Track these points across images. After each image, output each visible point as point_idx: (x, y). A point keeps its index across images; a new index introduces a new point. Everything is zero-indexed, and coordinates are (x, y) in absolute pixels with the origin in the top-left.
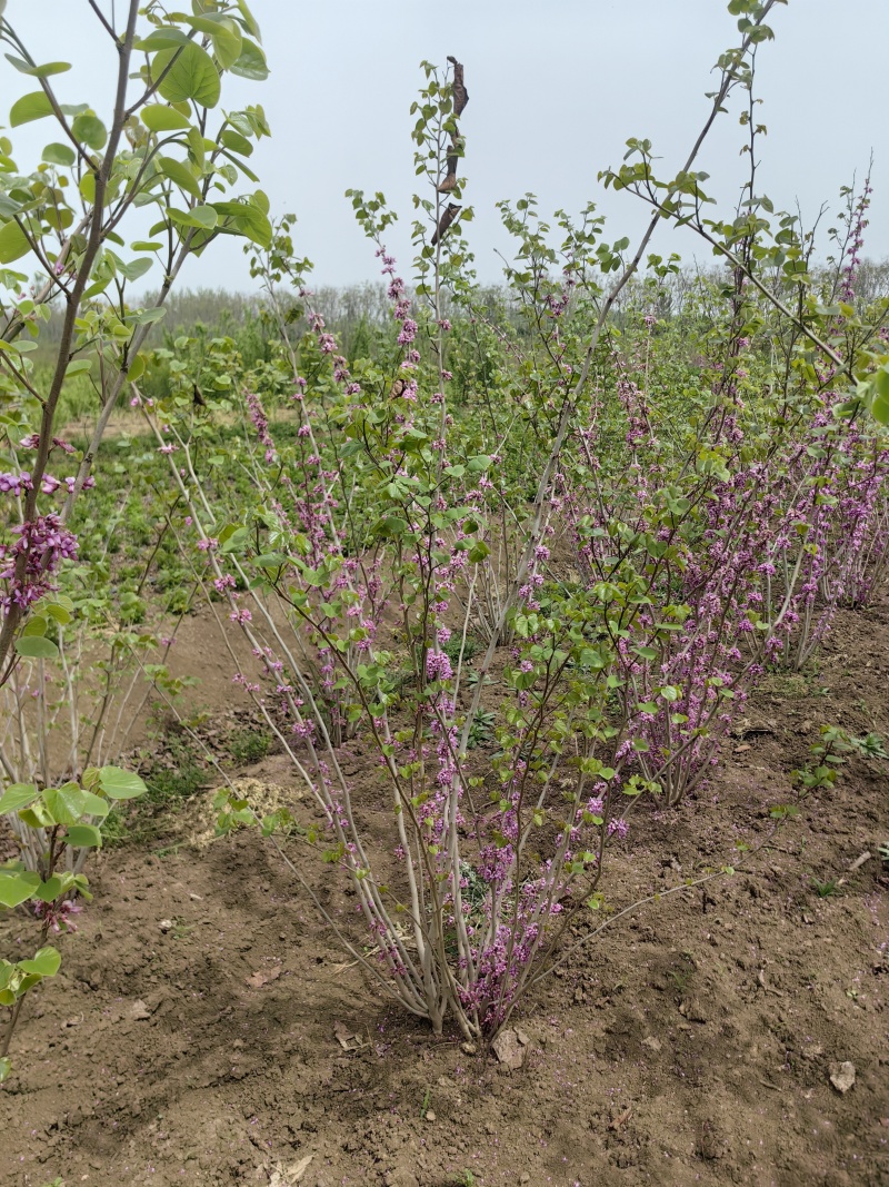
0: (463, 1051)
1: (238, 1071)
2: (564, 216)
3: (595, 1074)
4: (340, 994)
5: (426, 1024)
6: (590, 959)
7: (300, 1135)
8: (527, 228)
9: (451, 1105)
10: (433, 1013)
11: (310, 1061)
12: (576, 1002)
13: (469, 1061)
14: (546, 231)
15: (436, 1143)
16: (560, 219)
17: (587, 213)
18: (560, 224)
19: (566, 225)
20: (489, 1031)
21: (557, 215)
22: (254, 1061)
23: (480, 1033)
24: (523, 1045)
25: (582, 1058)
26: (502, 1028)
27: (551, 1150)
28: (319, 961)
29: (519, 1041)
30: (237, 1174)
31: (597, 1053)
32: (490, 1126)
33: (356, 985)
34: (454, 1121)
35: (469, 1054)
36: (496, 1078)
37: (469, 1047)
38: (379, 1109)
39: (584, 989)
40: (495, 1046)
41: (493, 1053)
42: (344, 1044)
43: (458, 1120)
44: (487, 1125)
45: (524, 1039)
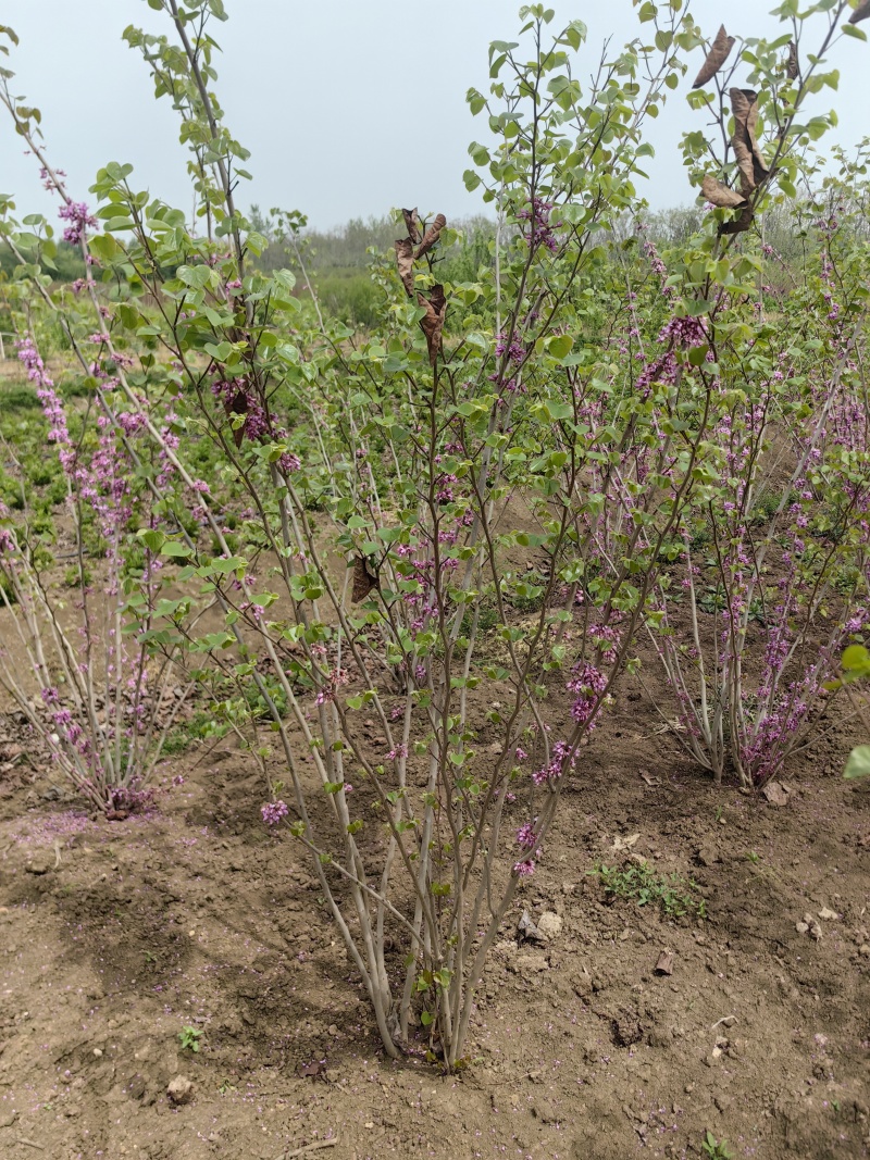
0: (740, 792)
1: (577, 787)
2: (840, 150)
3: (844, 815)
4: (640, 753)
5: (709, 774)
6: (837, 748)
7: (627, 825)
8: (805, 161)
9: (737, 818)
10: (716, 768)
11: (627, 787)
12: (825, 774)
13: (744, 799)
14: (822, 163)
15: (728, 838)
16: (836, 153)
17: (861, 146)
18: (835, 157)
19: (840, 158)
20: (759, 781)
21: (834, 149)
22: (587, 784)
23: (752, 783)
24: (786, 792)
25: (834, 805)
26: (770, 780)
27: (815, 850)
28: (618, 735)
29: (783, 790)
30: (588, 840)
31: (846, 803)
32: (767, 834)
33: (651, 750)
34: (740, 828)
35: (745, 794)
36: (766, 809)
37: (744, 790)
38: (683, 815)
39: (832, 767)
40: (765, 791)
41: (764, 796)
42: (649, 782)
43: (743, 826)
44: (764, 832)
45: (787, 789)
